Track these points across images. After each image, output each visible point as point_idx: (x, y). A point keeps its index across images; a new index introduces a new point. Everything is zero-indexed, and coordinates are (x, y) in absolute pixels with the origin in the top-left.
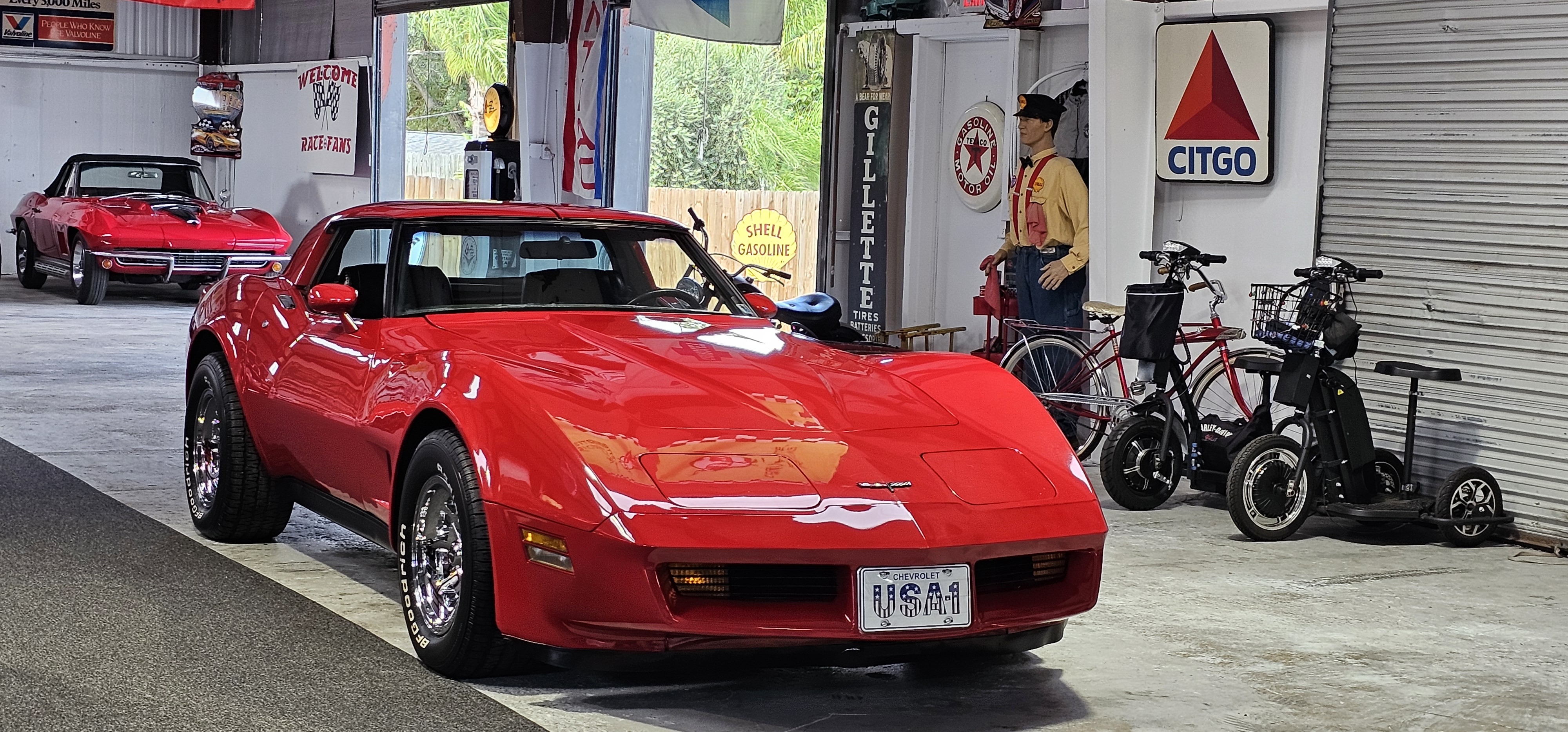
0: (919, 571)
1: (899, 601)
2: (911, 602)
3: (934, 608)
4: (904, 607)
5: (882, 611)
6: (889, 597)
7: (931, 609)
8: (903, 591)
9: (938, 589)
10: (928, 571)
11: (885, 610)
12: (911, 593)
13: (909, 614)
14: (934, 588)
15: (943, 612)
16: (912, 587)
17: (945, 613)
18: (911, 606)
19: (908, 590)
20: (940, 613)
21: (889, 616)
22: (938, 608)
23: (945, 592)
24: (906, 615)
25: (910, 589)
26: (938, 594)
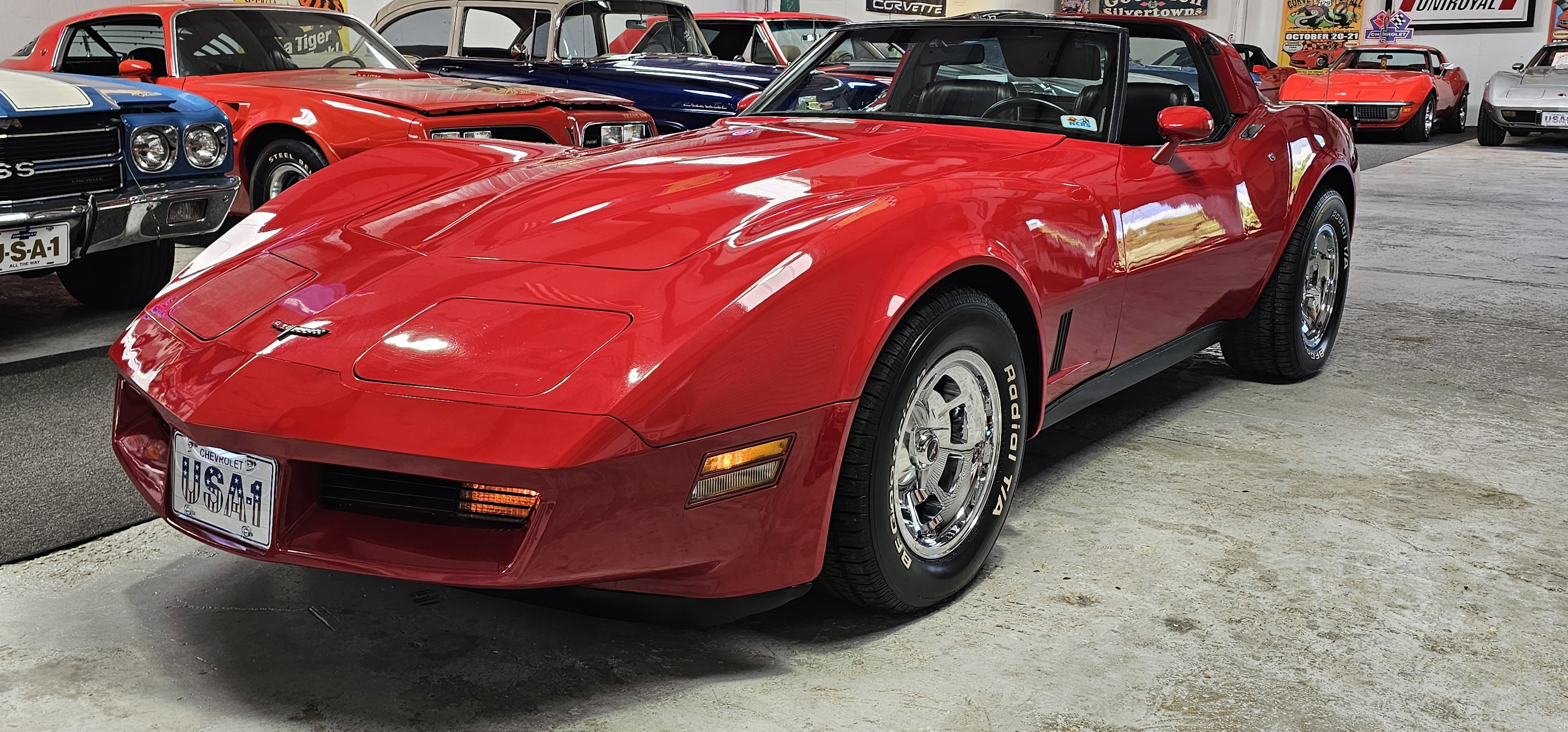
0: (224, 454)
1: (203, 486)
2: (214, 492)
3: (234, 510)
5: (188, 493)
6: (195, 477)
7: (232, 510)
8: (208, 474)
10: (234, 457)
12: (214, 480)
13: (211, 508)
14: (237, 483)
15: (243, 519)
16: (217, 472)
18: (214, 498)
19: (212, 475)
20: (240, 519)
21: (194, 502)
22: (239, 511)
23: (247, 490)
24: (208, 508)
26: (240, 491)
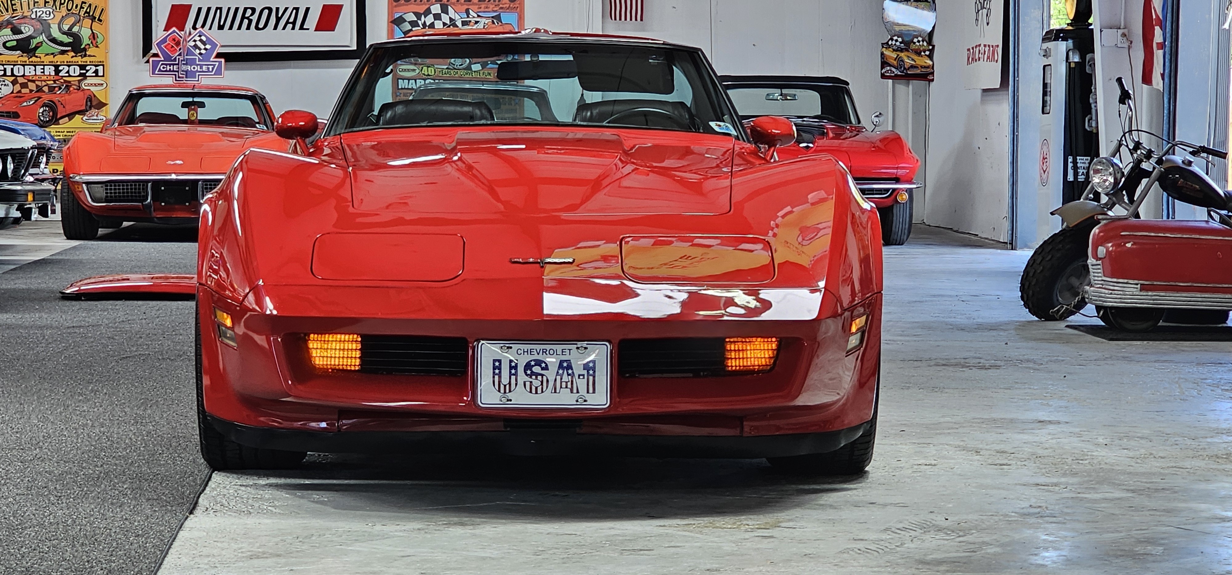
0: (548, 347)
1: (522, 377)
2: (536, 379)
3: (564, 386)
4: (528, 384)
5: (502, 387)
6: (510, 372)
7: (561, 387)
8: (528, 366)
9: (570, 367)
10: (559, 348)
11: (505, 386)
12: (537, 369)
13: (534, 391)
14: (565, 366)
15: (575, 391)
16: (538, 363)
17: (578, 392)
18: (537, 383)
19: (533, 366)
20: (572, 392)
21: (510, 391)
22: (569, 386)
23: (578, 369)
24: (531, 392)
25: (536, 365)
26: (570, 371)
